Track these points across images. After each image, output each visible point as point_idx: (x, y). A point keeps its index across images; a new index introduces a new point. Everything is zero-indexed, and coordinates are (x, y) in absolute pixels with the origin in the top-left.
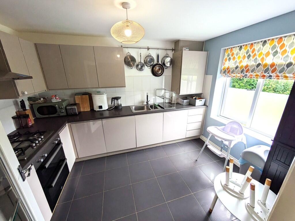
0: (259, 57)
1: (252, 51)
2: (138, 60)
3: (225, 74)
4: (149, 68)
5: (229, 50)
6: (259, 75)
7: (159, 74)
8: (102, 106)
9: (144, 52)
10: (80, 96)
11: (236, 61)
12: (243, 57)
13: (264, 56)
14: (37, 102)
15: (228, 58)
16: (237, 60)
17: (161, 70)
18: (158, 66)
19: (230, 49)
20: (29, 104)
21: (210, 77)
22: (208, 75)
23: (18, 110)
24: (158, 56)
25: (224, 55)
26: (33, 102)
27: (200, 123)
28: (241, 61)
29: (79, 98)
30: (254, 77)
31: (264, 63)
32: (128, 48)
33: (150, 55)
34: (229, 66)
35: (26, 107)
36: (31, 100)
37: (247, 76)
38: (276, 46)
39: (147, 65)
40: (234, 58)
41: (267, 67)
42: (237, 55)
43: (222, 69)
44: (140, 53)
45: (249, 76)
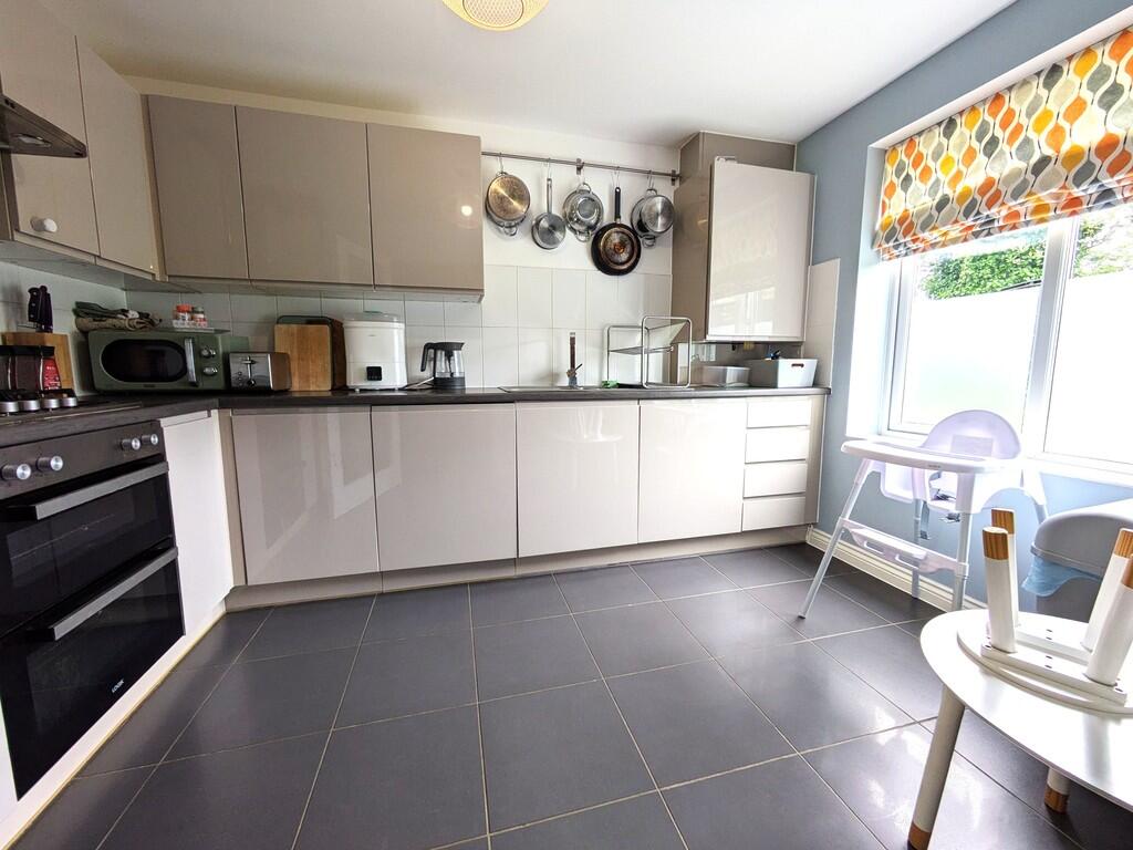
0: (1038, 130)
1: (1002, 119)
2: (539, 205)
3: (891, 244)
4: (583, 238)
5: (902, 149)
6: (1051, 202)
7: (623, 264)
8: (379, 369)
9: (565, 179)
10: (294, 327)
11: (938, 180)
12: (964, 155)
13: (1062, 122)
14: (110, 321)
15: (898, 182)
16: (940, 175)
17: (628, 249)
18: (617, 232)
19: (904, 147)
20: (75, 328)
21: (831, 270)
22: (820, 262)
23: (14, 329)
24: (618, 195)
25: (882, 172)
26: (94, 320)
27: (803, 467)
28: (958, 175)
29: (292, 335)
30: (1028, 218)
31: (1065, 148)
32: (500, 155)
33: (586, 188)
34: (906, 210)
35: (51, 324)
36: (87, 314)
37: (996, 224)
38: (1109, 69)
39: (576, 227)
40: (926, 172)
41: (1085, 159)
42: (936, 155)
43: (877, 227)
44: (549, 180)
45: (1001, 223)
